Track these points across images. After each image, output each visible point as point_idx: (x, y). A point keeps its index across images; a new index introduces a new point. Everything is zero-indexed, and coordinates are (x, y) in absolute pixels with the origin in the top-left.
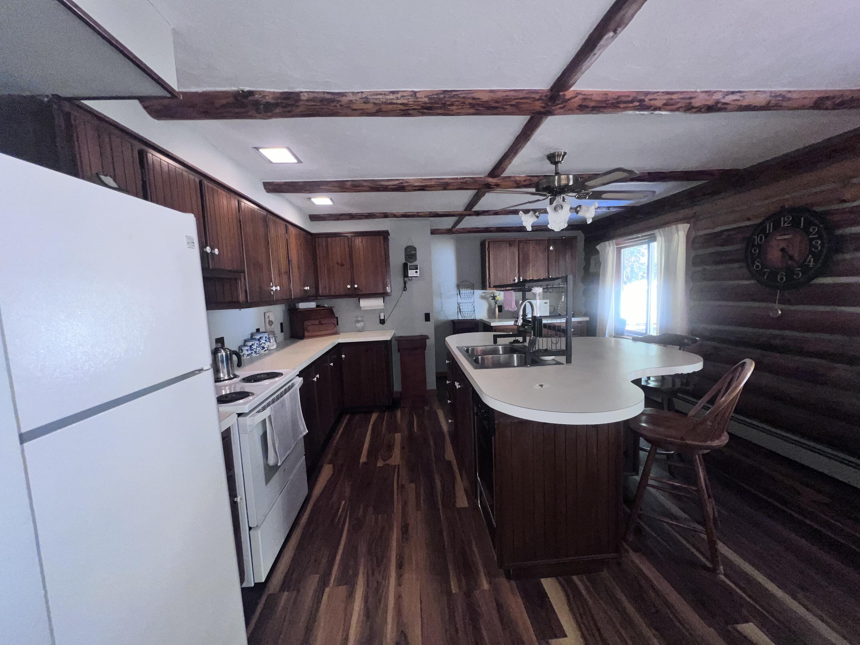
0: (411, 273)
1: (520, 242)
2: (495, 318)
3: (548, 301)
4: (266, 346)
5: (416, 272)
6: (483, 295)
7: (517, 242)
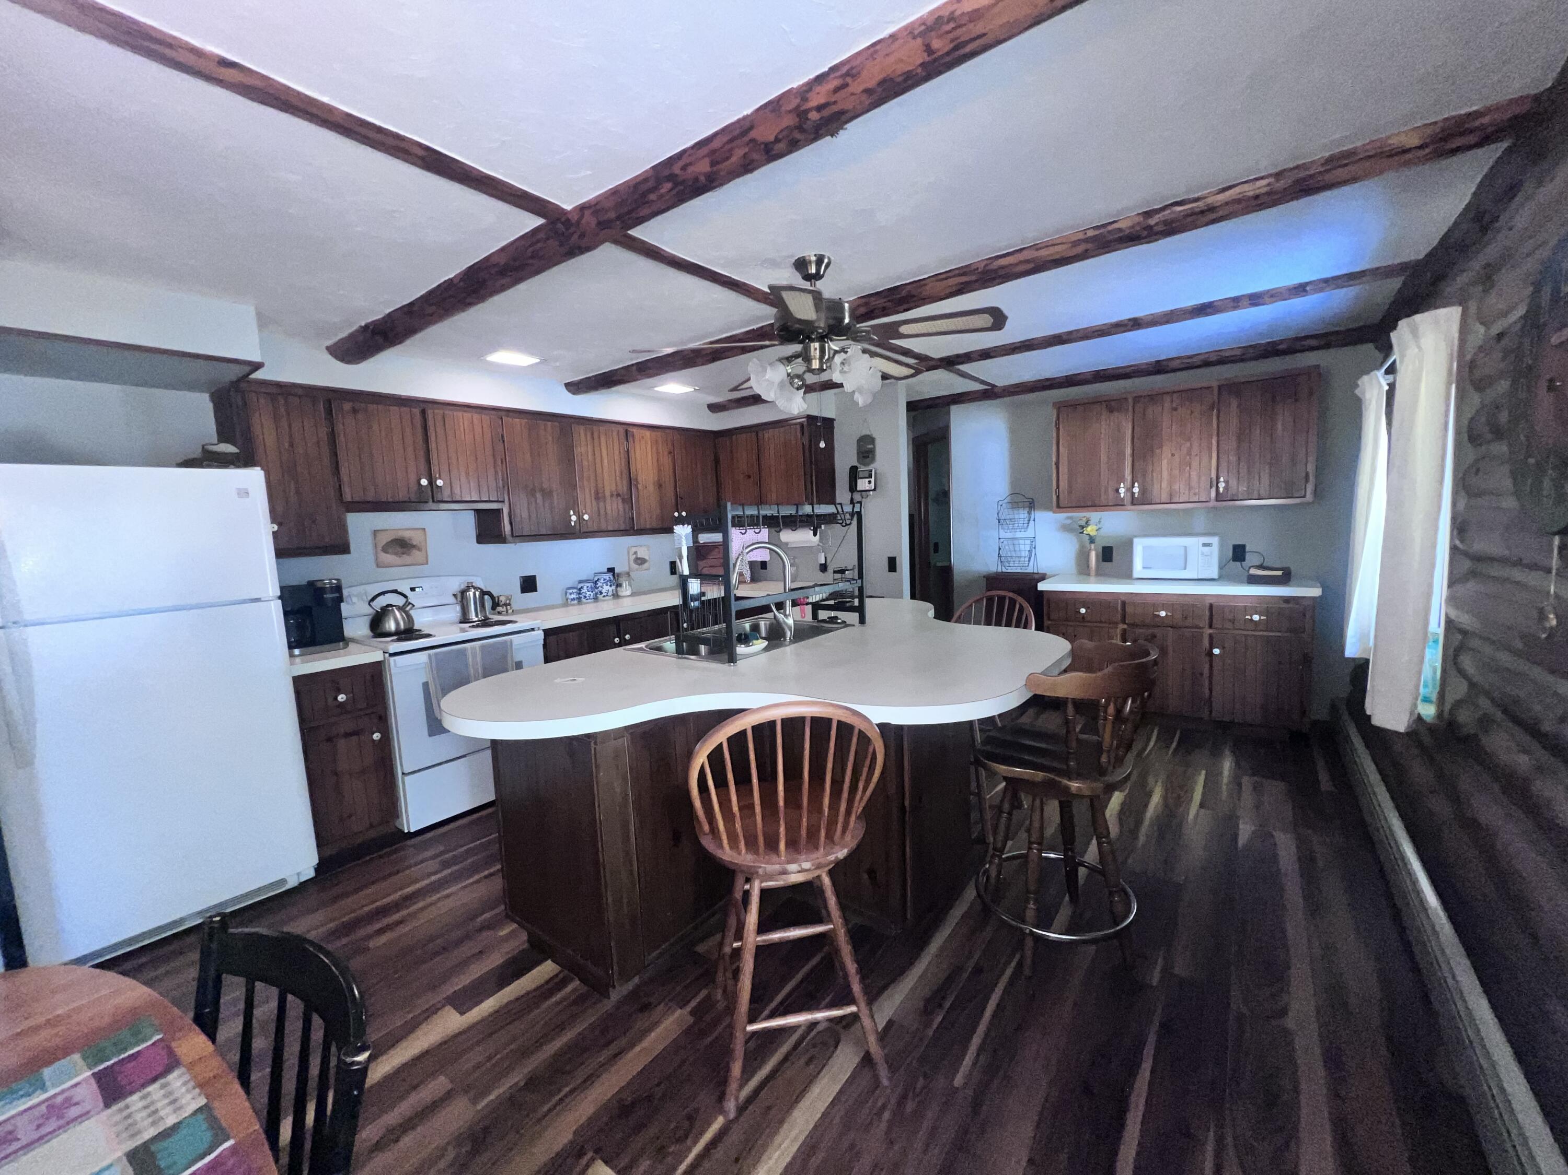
0: (862, 484)
1: (1137, 399)
2: (1089, 575)
3: (1215, 541)
4: (604, 591)
5: (870, 482)
6: (1069, 522)
7: (1130, 400)
